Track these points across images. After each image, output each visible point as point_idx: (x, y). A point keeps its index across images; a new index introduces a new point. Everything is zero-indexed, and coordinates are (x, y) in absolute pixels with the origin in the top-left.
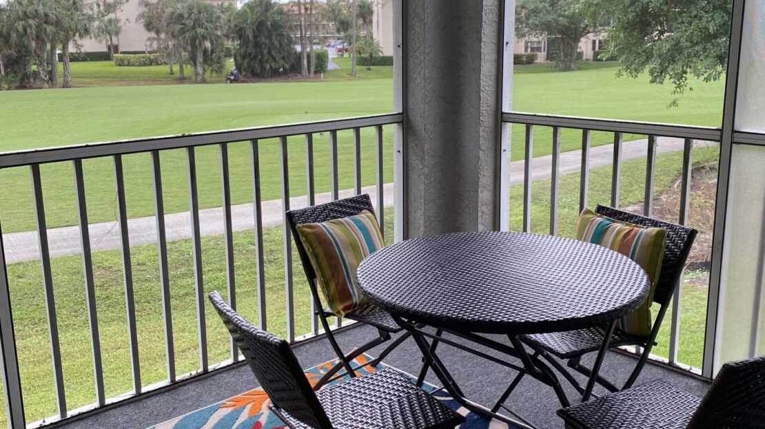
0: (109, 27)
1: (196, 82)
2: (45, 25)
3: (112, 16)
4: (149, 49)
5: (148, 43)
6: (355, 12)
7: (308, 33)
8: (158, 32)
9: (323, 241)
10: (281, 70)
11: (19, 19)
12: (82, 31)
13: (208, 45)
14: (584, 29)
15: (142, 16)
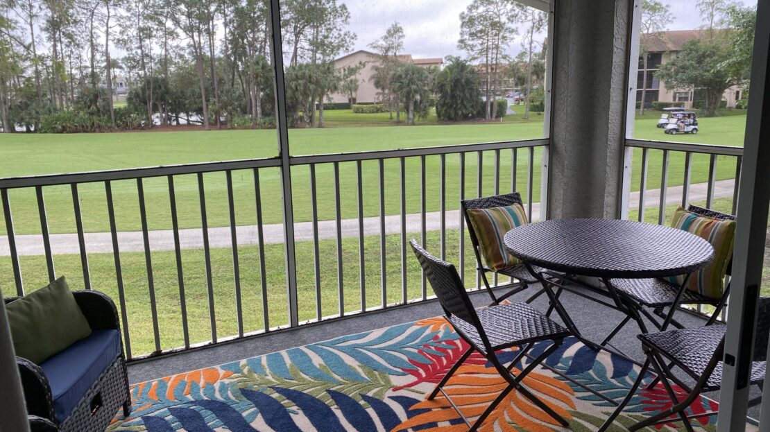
0: (350, 85)
1: (408, 124)
2: (309, 84)
3: (353, 77)
4: (377, 101)
5: (377, 96)
6: (531, 70)
7: (493, 87)
8: (383, 89)
9: (485, 221)
10: (470, 115)
11: (294, 80)
12: (333, 88)
13: (418, 97)
14: (729, 82)
15: (373, 77)
